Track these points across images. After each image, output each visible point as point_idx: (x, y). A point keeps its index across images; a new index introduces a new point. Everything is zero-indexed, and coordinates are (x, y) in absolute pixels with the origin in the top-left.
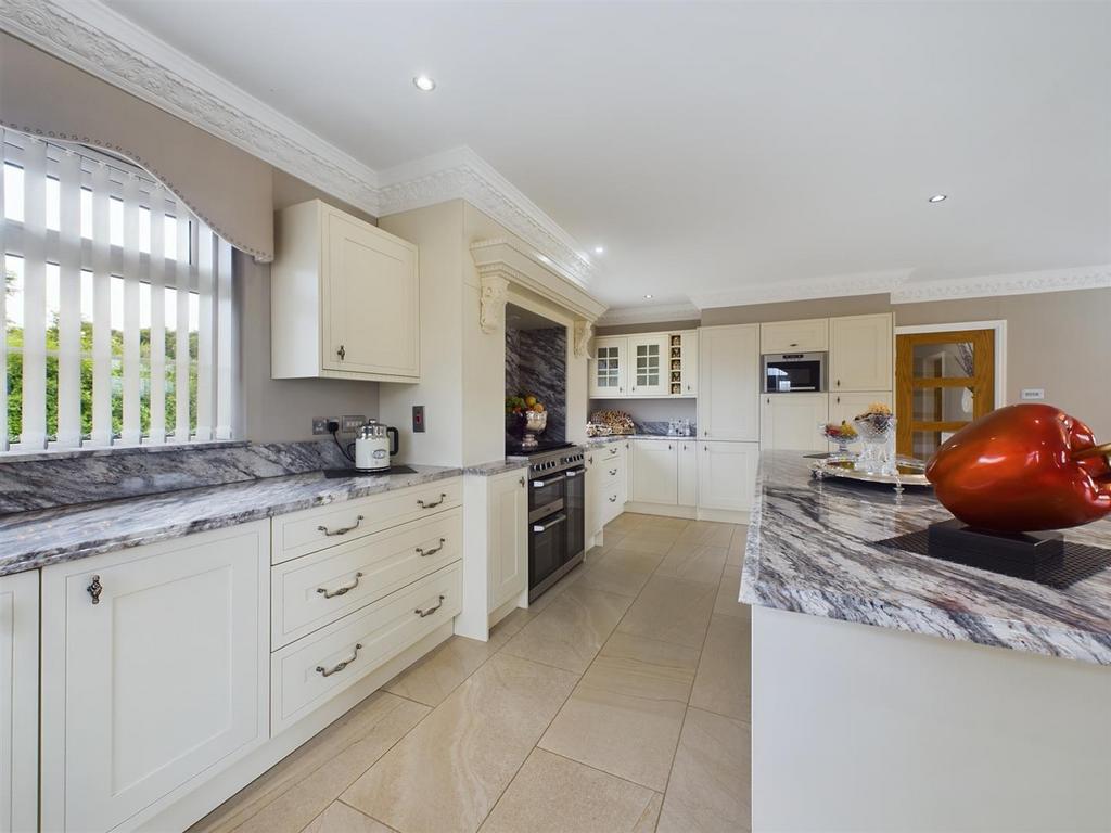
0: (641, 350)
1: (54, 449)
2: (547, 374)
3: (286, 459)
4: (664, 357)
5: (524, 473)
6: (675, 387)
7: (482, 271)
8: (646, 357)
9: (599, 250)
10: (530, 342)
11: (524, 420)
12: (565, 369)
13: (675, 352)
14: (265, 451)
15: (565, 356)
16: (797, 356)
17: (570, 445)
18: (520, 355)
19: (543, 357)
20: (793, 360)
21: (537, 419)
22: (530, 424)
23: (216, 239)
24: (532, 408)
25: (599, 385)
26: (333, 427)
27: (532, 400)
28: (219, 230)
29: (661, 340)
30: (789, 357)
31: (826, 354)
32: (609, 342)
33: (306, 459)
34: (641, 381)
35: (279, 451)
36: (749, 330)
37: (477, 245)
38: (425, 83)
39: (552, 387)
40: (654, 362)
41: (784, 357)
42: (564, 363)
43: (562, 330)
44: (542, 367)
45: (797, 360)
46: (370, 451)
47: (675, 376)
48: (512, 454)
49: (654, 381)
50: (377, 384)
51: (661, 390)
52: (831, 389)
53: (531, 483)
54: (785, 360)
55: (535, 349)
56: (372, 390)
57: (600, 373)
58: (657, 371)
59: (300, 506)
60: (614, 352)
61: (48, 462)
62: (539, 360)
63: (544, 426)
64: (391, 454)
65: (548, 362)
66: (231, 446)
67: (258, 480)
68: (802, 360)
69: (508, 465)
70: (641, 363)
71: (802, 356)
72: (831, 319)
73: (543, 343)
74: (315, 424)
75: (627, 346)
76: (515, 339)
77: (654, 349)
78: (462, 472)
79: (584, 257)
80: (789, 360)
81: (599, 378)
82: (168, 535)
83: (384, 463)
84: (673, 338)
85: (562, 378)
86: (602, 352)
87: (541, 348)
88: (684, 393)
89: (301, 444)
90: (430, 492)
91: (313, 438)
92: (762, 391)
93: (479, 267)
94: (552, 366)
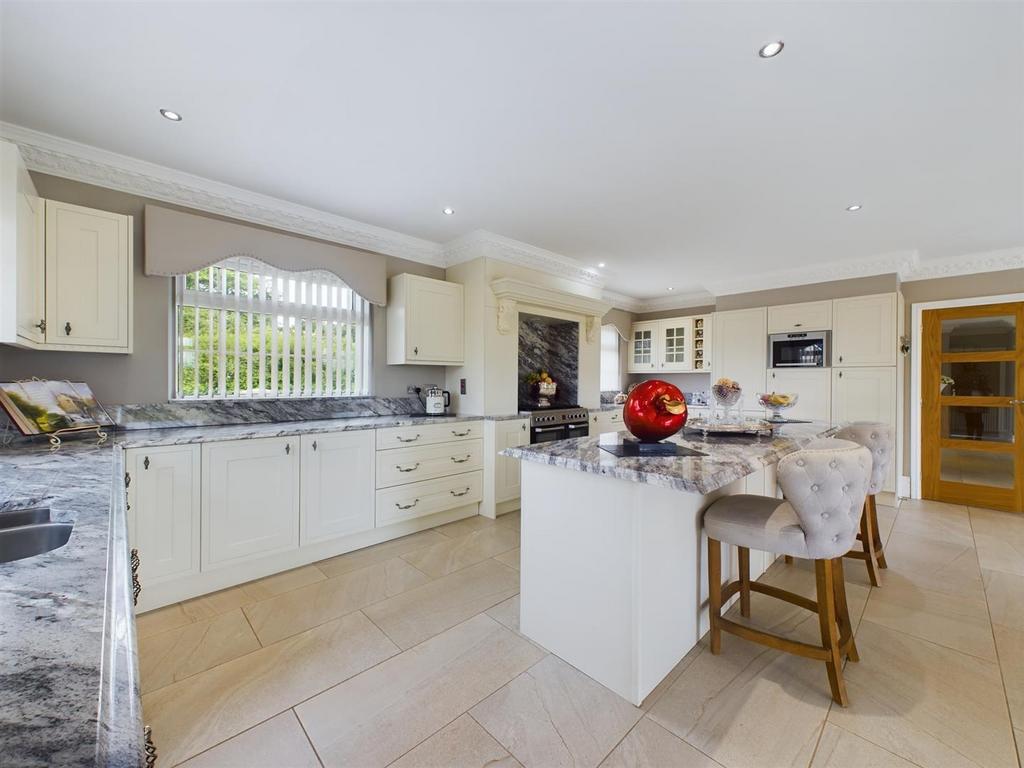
0: (670, 332)
1: (304, 396)
2: (566, 356)
3: (393, 406)
4: (689, 338)
5: (527, 422)
6: (698, 363)
7: (498, 297)
8: (674, 337)
9: (602, 265)
10: (556, 333)
11: (536, 388)
12: (577, 352)
13: (698, 333)
14: (383, 402)
15: (577, 344)
16: (801, 335)
17: (579, 407)
18: (549, 343)
19: (563, 344)
20: (797, 339)
21: (548, 388)
22: (542, 391)
23: (363, 302)
24: (544, 380)
25: (636, 362)
26: (418, 391)
27: (545, 375)
28: (364, 297)
29: (686, 323)
30: (794, 336)
31: (829, 334)
32: (643, 327)
33: (403, 407)
34: (670, 359)
35: (390, 402)
36: (758, 313)
37: (496, 282)
38: (448, 211)
39: (569, 366)
40: (680, 342)
41: (789, 336)
42: (577, 348)
43: (576, 325)
44: (563, 351)
45: (801, 339)
46: (434, 404)
47: (699, 354)
48: (524, 410)
49: (680, 358)
50: (444, 367)
51: (686, 366)
52: (834, 364)
53: (533, 429)
54: (789, 339)
55: (559, 339)
56: (442, 370)
57: (637, 352)
58: (682, 350)
59: (389, 426)
60: (647, 334)
61: (302, 401)
62: (561, 346)
63: (554, 392)
64: (445, 406)
65: (567, 347)
66: (367, 398)
67: (380, 416)
68: (806, 338)
69: (519, 417)
70: (670, 343)
71: (805, 335)
72: (835, 301)
73: (563, 334)
74: (408, 389)
75: (658, 329)
76: (545, 332)
77: (680, 331)
78: (482, 418)
79: (592, 271)
80: (794, 339)
81: (636, 357)
82: (337, 430)
83: (440, 410)
84: (697, 321)
85: (575, 359)
86: (638, 335)
87: (562, 337)
88: (704, 369)
89: (401, 399)
90: (461, 427)
91: (406, 396)
92: (768, 366)
93: (496, 295)
94: (570, 351)
